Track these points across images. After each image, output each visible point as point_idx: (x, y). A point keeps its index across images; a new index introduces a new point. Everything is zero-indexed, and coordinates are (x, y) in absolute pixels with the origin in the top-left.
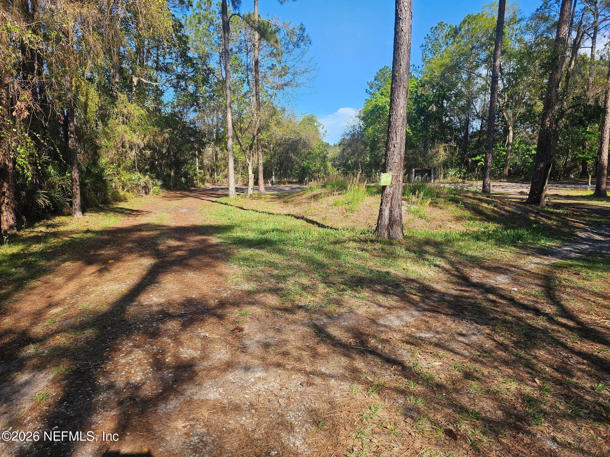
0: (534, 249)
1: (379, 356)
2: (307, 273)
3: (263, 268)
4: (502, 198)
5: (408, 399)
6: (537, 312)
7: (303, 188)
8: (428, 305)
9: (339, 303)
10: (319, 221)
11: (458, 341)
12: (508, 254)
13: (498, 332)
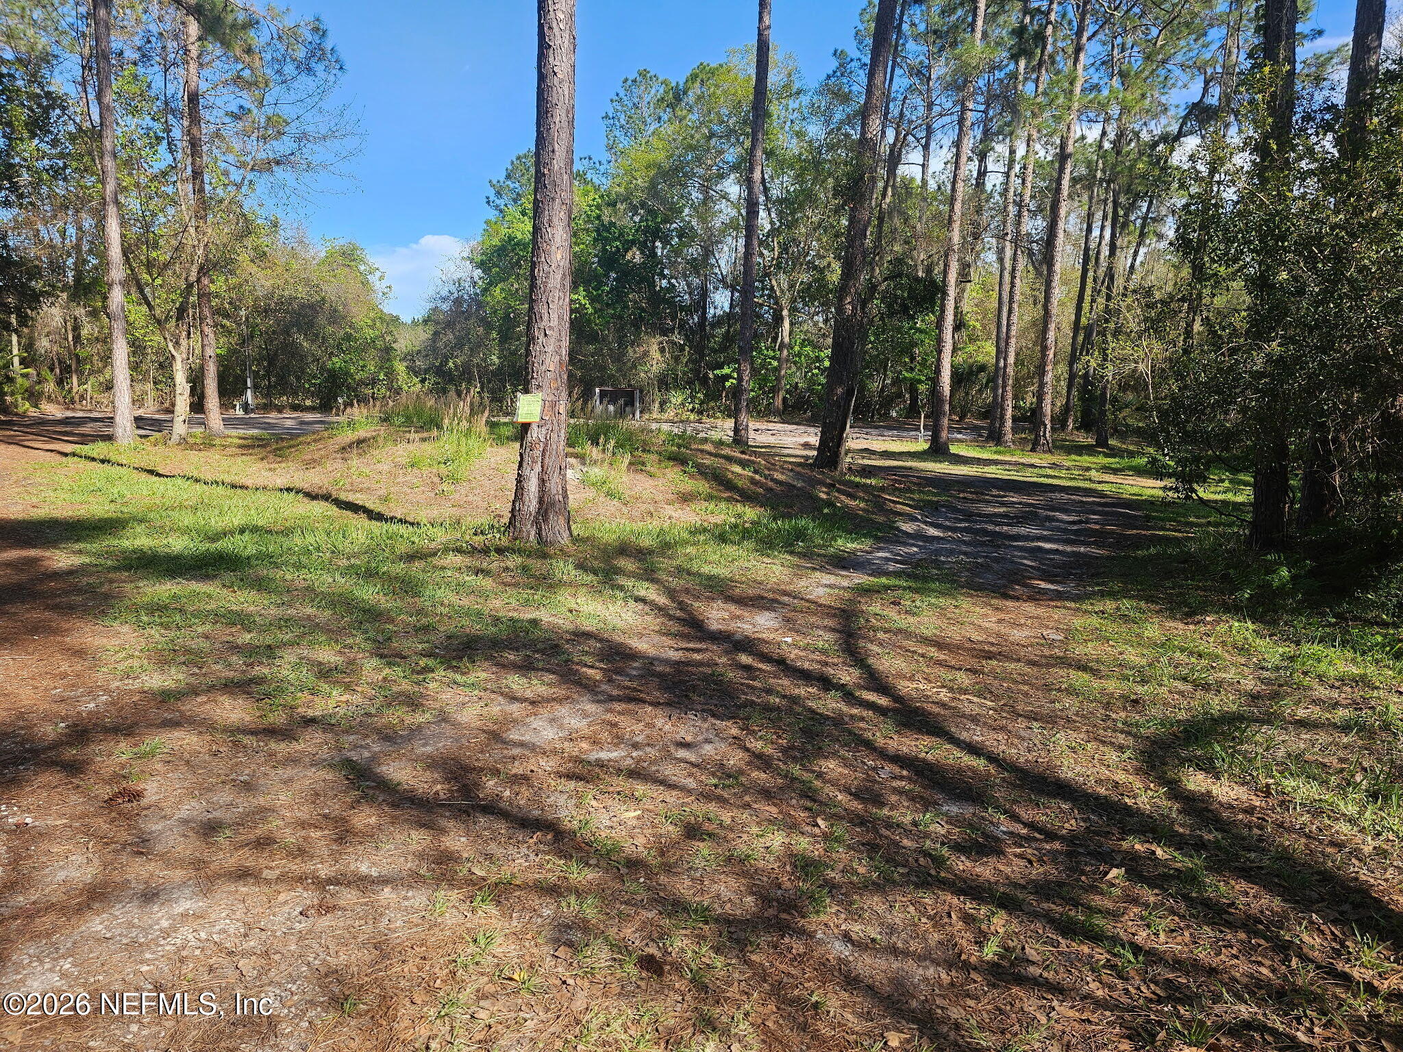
0: (825, 556)
1: (504, 815)
2: (334, 634)
3: (207, 628)
4: (770, 453)
5: (564, 904)
6: (826, 683)
7: (329, 423)
8: (619, 687)
9: (413, 702)
10: (369, 505)
11: (676, 759)
12: (777, 569)
13: (754, 731)
